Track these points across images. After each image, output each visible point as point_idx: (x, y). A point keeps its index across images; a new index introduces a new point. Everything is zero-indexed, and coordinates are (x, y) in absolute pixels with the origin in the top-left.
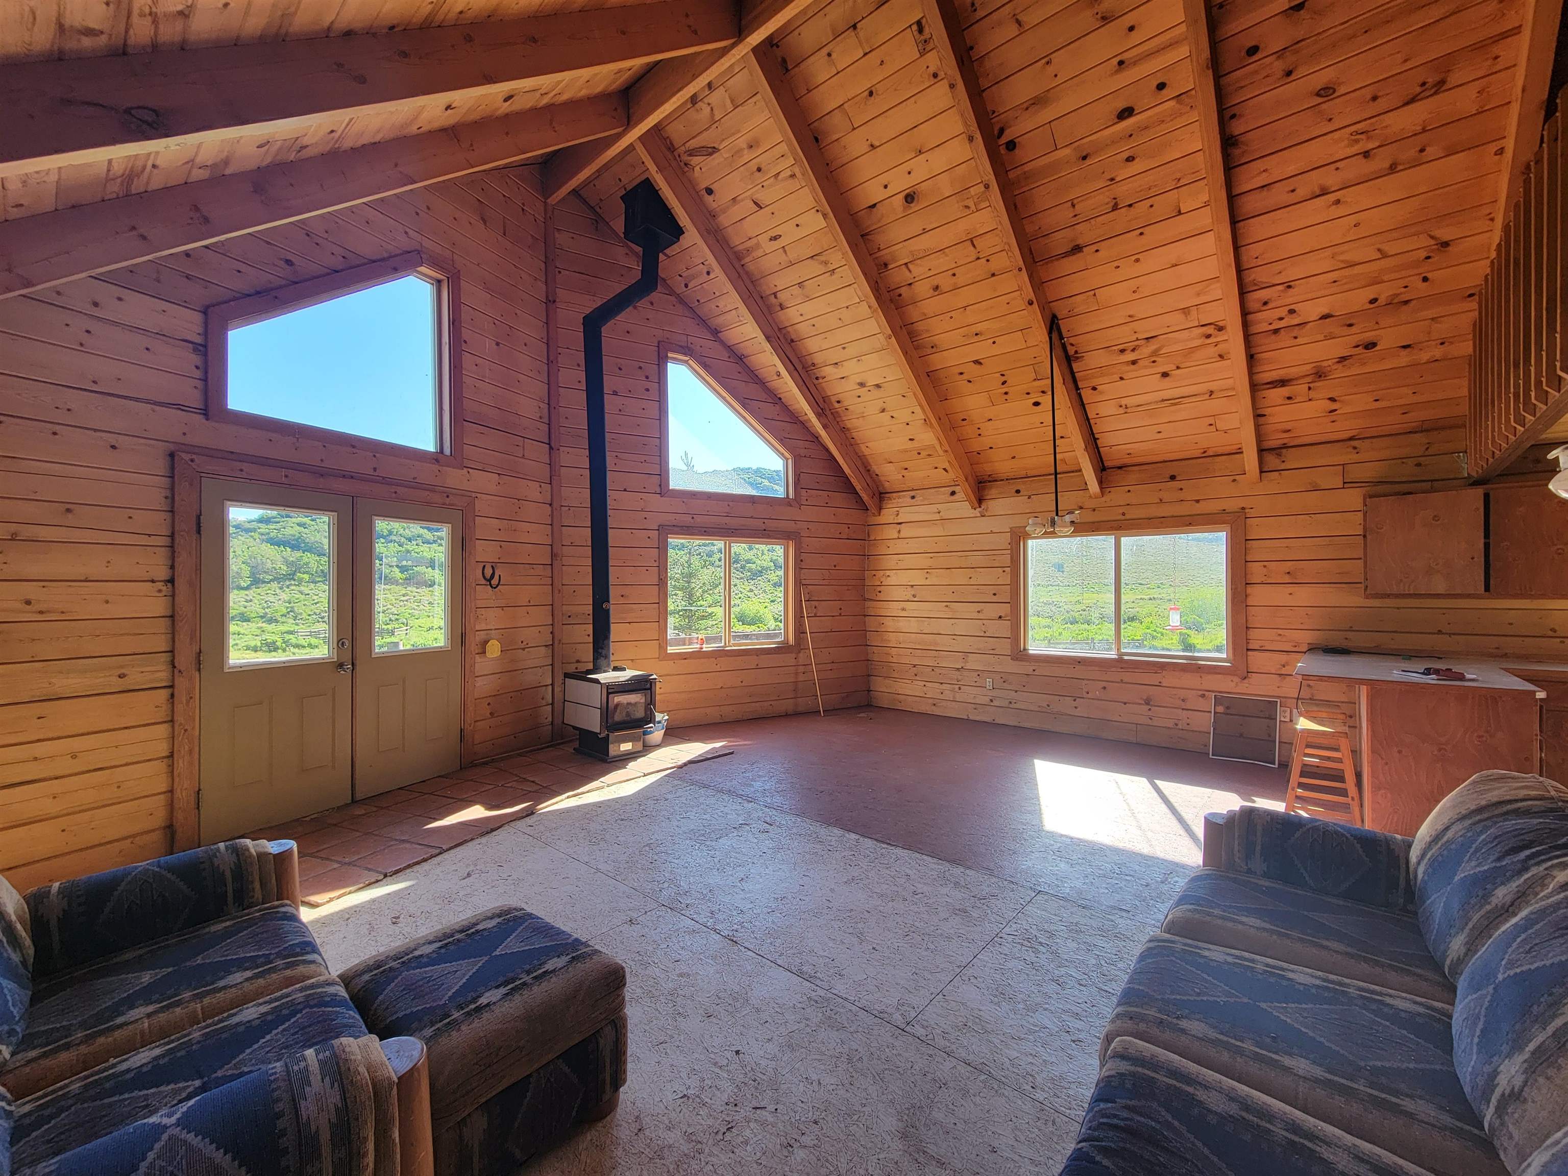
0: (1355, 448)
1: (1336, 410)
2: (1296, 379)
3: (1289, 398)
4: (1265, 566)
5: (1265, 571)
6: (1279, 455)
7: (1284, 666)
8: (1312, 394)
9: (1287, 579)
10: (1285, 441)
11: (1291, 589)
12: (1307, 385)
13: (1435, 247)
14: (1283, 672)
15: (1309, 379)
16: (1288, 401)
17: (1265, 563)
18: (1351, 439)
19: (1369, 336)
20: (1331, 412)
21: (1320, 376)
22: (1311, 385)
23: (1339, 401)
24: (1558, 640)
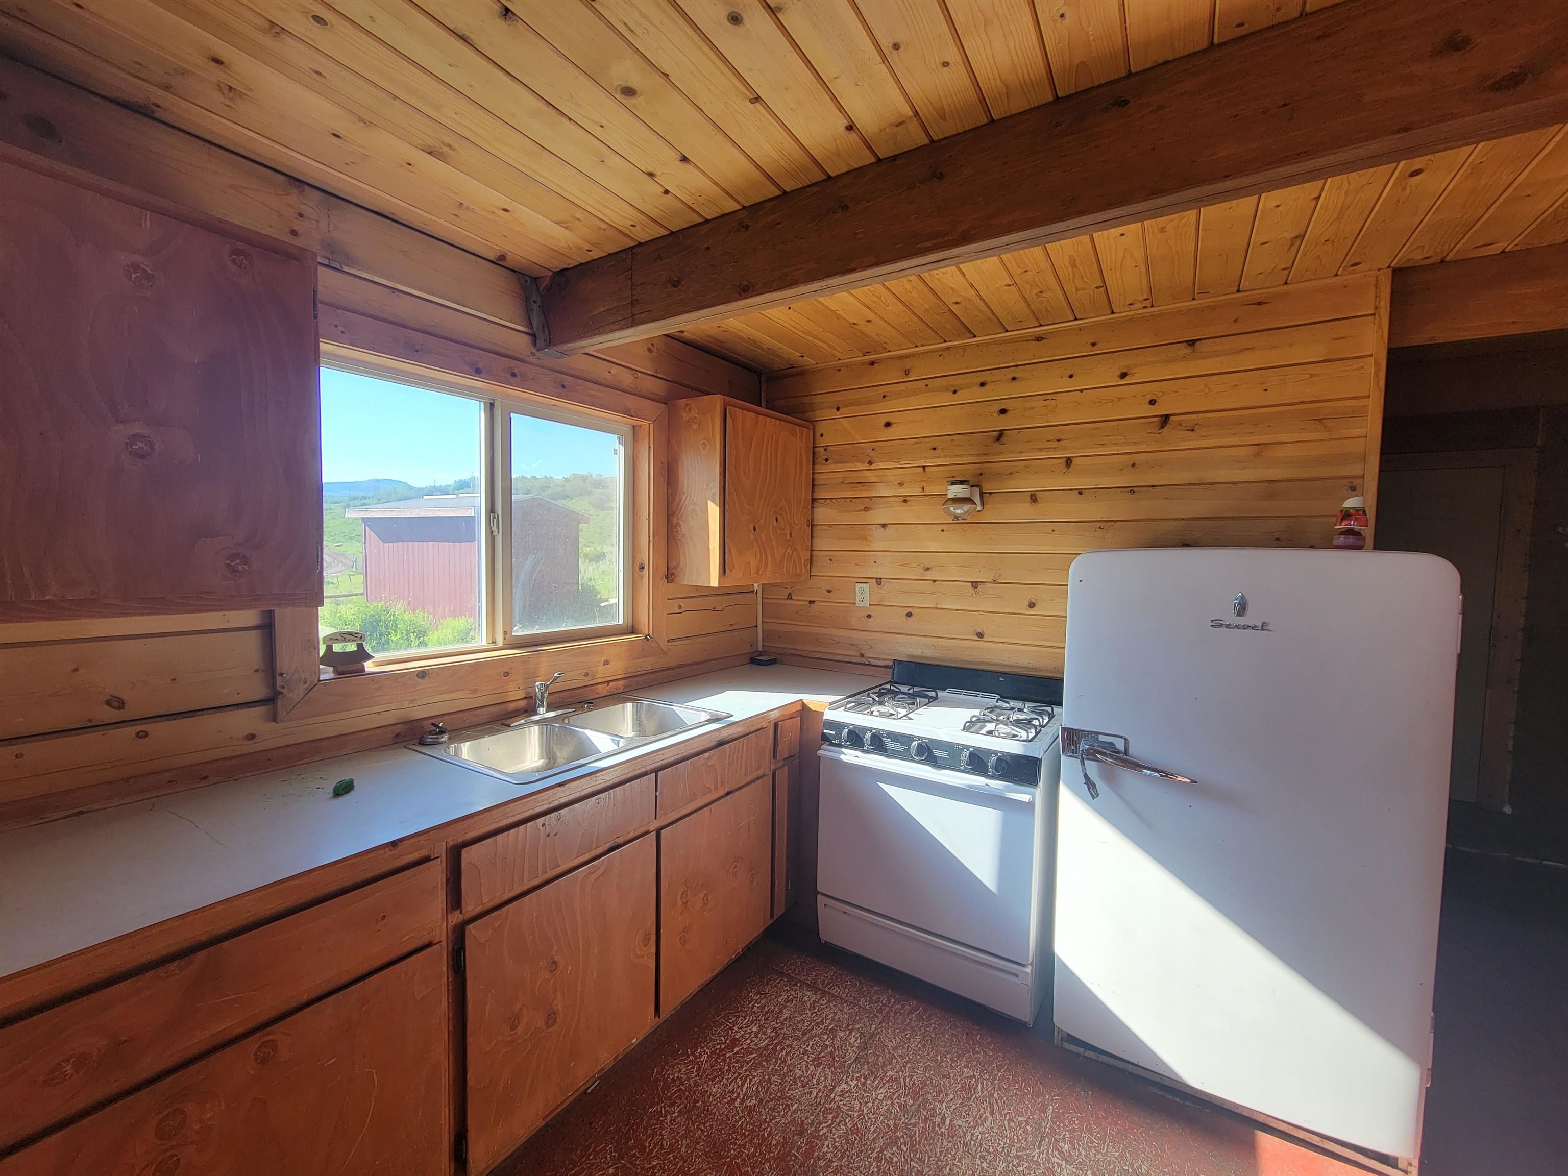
24: (132, 730)
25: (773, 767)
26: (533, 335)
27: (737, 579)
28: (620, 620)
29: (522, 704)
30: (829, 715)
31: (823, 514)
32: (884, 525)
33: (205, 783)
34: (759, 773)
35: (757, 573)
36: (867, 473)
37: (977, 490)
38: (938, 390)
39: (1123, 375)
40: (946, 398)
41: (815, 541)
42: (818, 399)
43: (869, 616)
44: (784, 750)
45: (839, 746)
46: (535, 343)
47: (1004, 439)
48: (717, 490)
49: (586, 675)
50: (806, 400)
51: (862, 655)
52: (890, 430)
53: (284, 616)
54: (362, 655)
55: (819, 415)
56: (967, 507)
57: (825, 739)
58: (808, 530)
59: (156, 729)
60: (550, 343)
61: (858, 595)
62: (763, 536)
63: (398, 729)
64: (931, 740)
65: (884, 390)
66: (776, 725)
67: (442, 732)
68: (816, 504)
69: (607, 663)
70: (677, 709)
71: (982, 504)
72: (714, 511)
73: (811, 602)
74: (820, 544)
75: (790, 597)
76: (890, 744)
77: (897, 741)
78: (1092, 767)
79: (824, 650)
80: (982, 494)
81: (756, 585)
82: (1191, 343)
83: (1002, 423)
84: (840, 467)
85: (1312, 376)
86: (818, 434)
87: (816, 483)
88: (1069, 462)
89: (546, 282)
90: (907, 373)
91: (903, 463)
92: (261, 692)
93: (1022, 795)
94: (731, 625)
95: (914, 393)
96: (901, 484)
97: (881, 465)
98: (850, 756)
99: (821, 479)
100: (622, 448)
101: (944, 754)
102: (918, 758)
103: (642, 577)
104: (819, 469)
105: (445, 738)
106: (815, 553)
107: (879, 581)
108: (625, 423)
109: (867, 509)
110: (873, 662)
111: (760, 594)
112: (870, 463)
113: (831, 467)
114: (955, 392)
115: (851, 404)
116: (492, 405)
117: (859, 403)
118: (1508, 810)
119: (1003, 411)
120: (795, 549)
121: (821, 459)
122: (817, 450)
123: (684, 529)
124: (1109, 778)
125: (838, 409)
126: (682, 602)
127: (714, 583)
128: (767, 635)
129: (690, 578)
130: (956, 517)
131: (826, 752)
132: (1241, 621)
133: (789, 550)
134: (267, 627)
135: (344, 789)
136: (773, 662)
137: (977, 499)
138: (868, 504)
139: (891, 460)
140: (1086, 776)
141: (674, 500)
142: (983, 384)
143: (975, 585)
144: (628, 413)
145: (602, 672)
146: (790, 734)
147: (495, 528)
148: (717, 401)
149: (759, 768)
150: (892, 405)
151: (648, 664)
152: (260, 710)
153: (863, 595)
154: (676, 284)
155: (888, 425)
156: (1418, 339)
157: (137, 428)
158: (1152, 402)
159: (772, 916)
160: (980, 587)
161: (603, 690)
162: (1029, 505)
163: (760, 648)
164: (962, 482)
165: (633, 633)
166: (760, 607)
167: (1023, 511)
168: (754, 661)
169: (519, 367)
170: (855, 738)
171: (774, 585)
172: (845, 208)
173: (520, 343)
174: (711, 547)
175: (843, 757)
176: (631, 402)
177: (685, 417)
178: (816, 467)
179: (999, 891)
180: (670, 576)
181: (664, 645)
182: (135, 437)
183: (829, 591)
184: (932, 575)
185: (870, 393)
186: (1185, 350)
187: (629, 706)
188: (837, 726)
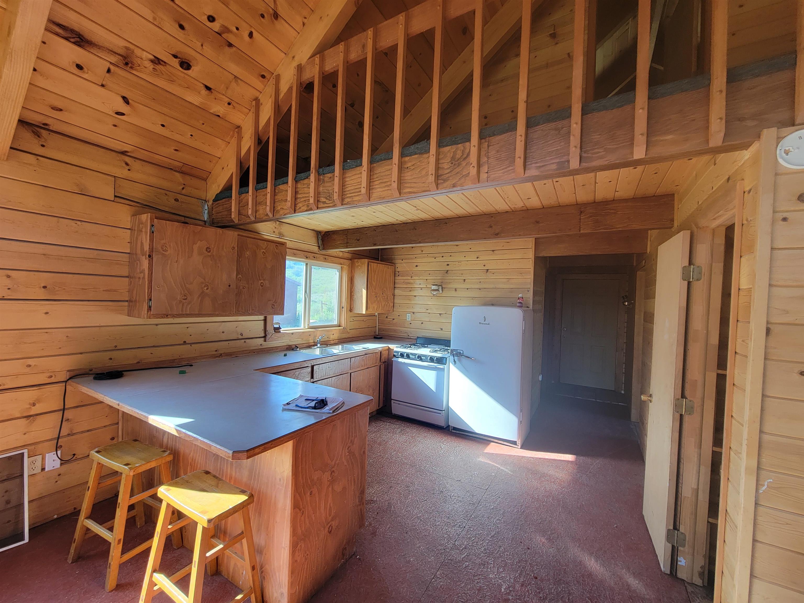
0: (127, 164)
1: (123, 114)
2: (99, 47)
3: (79, 67)
4: (8, 276)
5: (7, 282)
6: (38, 135)
7: (34, 405)
8: (108, 80)
9: (42, 294)
10: (48, 121)
11: (47, 306)
12: (108, 65)
13: (271, 10)
14: (32, 413)
15: (113, 59)
16: (76, 71)
17: (9, 273)
18: (124, 153)
19: (189, 53)
20: (117, 113)
21: (127, 64)
22: (112, 68)
23: (132, 107)
24: (243, 341)
25: (380, 364)
26: (319, 246)
27: (370, 311)
28: (336, 323)
29: (313, 344)
30: (395, 349)
31: (397, 292)
32: (415, 296)
33: (254, 354)
34: (376, 365)
35: (377, 310)
36: (411, 280)
37: (441, 287)
38: (430, 257)
39: (478, 258)
40: (433, 260)
41: (395, 300)
42: (396, 257)
43: (411, 324)
44: (383, 360)
45: (398, 357)
46: (319, 248)
47: (448, 273)
48: (365, 286)
49: (328, 338)
50: (393, 257)
51: (409, 336)
52: (417, 267)
53: (269, 317)
54: (279, 328)
55: (397, 261)
56: (436, 292)
57: (394, 356)
58: (393, 297)
59: (247, 341)
60: (324, 249)
61: (407, 317)
62: (379, 299)
63: (287, 346)
64: (421, 355)
65: (415, 256)
66: (381, 352)
67: (298, 348)
68: (395, 289)
69: (333, 334)
70: (354, 346)
71: (442, 291)
72: (364, 292)
73: (393, 319)
74: (396, 301)
75: (387, 317)
76: (411, 356)
77: (413, 355)
78: (456, 358)
79: (396, 334)
80: (442, 288)
81: (376, 313)
82: (493, 251)
83: (448, 268)
84: (402, 278)
85: (519, 262)
86: (396, 268)
87: (395, 282)
88: (464, 280)
89: (323, 233)
90: (422, 251)
91: (421, 278)
92: (263, 335)
93: (441, 366)
94: (368, 326)
95: (424, 257)
96: (420, 284)
97: (415, 278)
98: (401, 360)
99: (397, 281)
100: (338, 273)
101: (424, 358)
102: (418, 359)
103: (343, 310)
104: (396, 278)
105: (298, 349)
106: (395, 304)
107: (414, 313)
108: (339, 267)
109: (410, 291)
110: (412, 338)
111: (377, 316)
112: (411, 277)
113: (400, 278)
114: (435, 258)
115: (406, 259)
116: (307, 264)
117: (409, 259)
118: (623, 392)
119: (448, 265)
120: (388, 303)
121: (397, 275)
122: (396, 272)
123: (355, 297)
124: (459, 360)
125: (402, 260)
126: (354, 318)
127: (364, 312)
128: (379, 329)
129: (357, 311)
130: (434, 295)
131: (394, 359)
132: (485, 323)
133: (386, 303)
134: (265, 320)
135: (285, 355)
136: (381, 338)
137: (440, 290)
138: (411, 289)
139: (417, 277)
140: (454, 360)
141: (352, 288)
142: (443, 257)
143: (440, 314)
144: (341, 264)
145: (332, 337)
146: (385, 355)
147: (306, 297)
148: (366, 261)
149: (376, 363)
150: (419, 260)
151: (344, 336)
152: (263, 339)
153: (409, 317)
154: (358, 240)
155: (417, 266)
156: (541, 255)
157: (262, 281)
158: (484, 266)
159: (379, 407)
160: (442, 315)
161: (332, 342)
162: (454, 292)
163: (377, 334)
164: (436, 285)
165: (339, 327)
166: (377, 321)
167: (453, 293)
168: (375, 338)
169: (316, 255)
170: (402, 355)
171: (382, 314)
172: (397, 231)
173: (316, 249)
174: (363, 302)
175: (399, 360)
176: (342, 261)
177: (357, 264)
178: (396, 277)
179: (436, 391)
180: (351, 310)
181: (349, 331)
182: (262, 283)
183: (399, 316)
184: (428, 311)
185: (412, 256)
186: (491, 252)
187: (340, 346)
188: (397, 352)
